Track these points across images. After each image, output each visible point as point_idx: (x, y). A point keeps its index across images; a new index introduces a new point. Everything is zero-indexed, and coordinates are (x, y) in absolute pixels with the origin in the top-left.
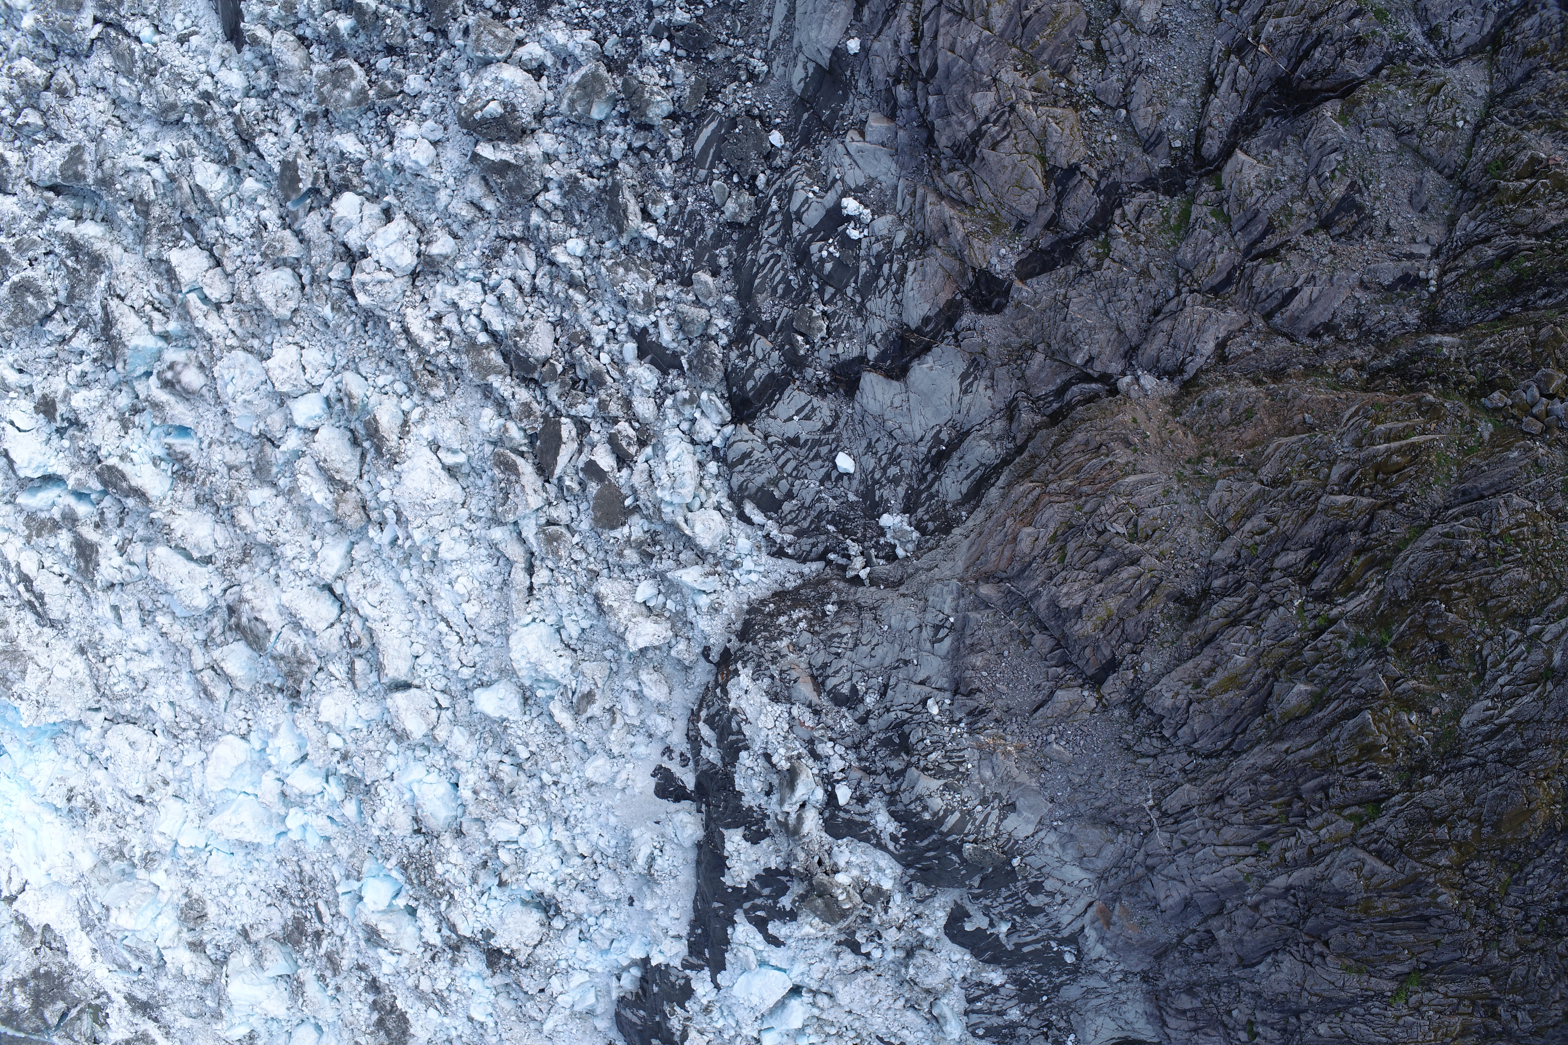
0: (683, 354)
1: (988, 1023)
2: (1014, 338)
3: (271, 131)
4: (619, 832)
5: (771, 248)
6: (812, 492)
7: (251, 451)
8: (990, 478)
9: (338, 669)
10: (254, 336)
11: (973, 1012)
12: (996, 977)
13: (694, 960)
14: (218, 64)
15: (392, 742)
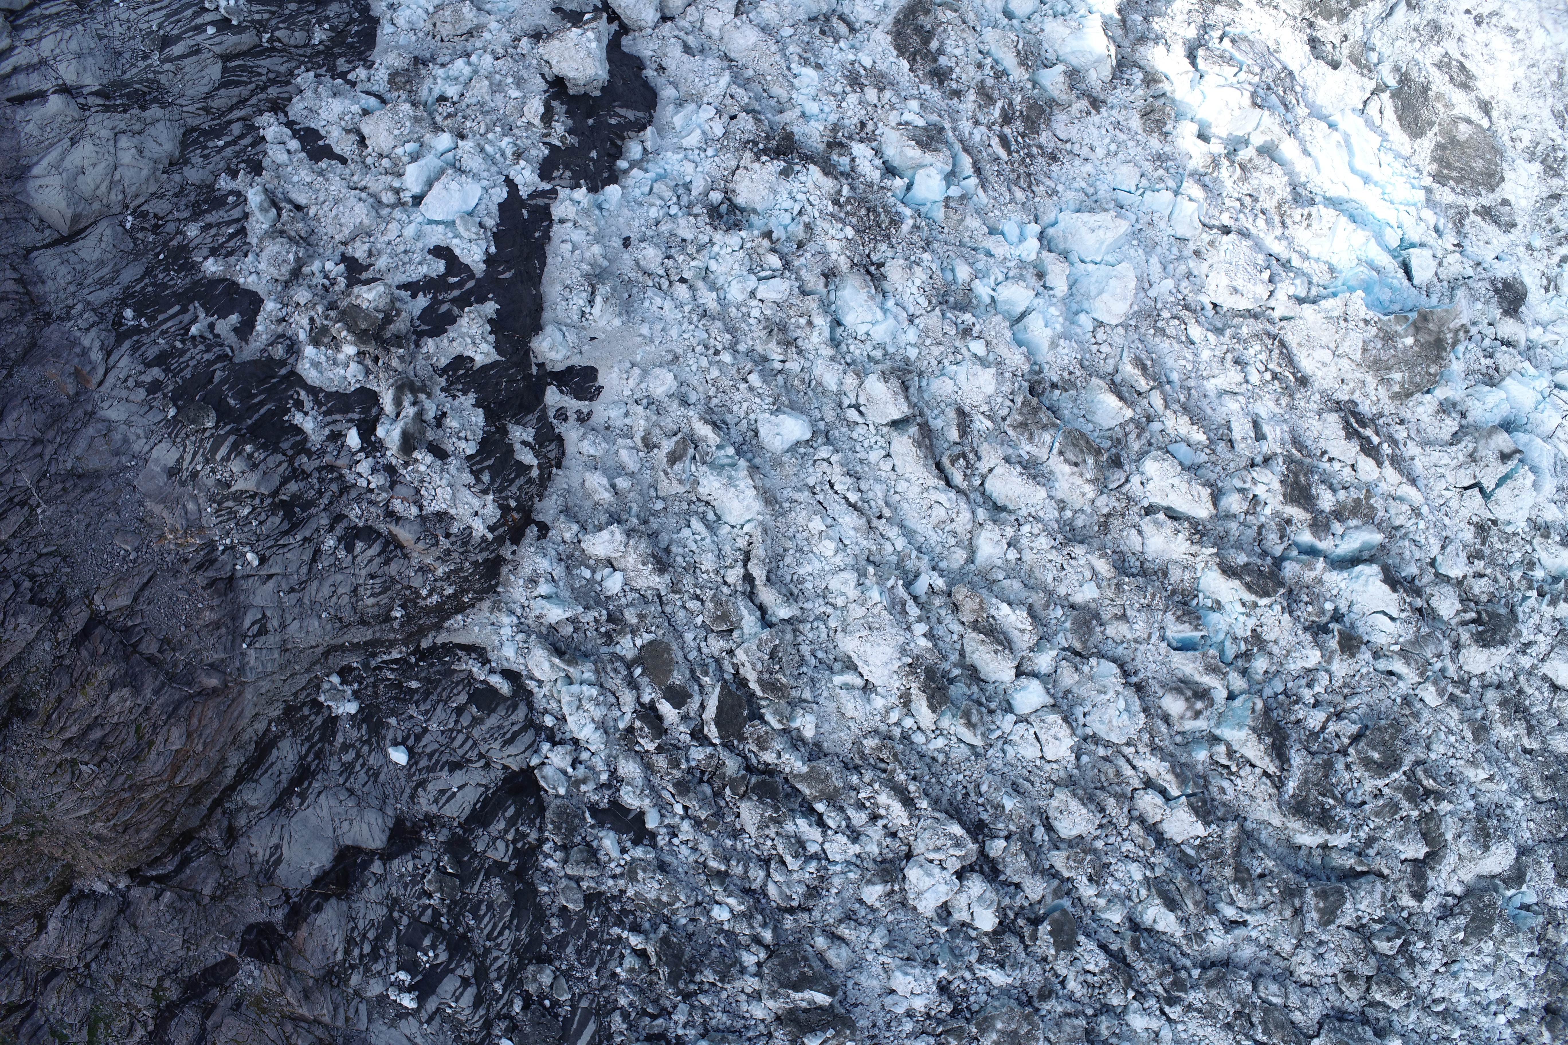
0: (592, 827)
1: (221, 213)
2: (233, 905)
3: (1094, 974)
4: (638, 318)
5: (498, 946)
6: (434, 718)
7: (1101, 637)
8: (248, 769)
9: (981, 423)
10: (1106, 759)
11: (237, 221)
12: (212, 267)
13: (541, 202)
14: (1162, 1033)
15: (913, 358)
